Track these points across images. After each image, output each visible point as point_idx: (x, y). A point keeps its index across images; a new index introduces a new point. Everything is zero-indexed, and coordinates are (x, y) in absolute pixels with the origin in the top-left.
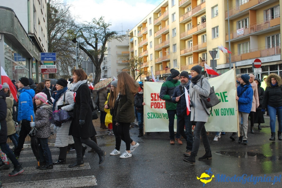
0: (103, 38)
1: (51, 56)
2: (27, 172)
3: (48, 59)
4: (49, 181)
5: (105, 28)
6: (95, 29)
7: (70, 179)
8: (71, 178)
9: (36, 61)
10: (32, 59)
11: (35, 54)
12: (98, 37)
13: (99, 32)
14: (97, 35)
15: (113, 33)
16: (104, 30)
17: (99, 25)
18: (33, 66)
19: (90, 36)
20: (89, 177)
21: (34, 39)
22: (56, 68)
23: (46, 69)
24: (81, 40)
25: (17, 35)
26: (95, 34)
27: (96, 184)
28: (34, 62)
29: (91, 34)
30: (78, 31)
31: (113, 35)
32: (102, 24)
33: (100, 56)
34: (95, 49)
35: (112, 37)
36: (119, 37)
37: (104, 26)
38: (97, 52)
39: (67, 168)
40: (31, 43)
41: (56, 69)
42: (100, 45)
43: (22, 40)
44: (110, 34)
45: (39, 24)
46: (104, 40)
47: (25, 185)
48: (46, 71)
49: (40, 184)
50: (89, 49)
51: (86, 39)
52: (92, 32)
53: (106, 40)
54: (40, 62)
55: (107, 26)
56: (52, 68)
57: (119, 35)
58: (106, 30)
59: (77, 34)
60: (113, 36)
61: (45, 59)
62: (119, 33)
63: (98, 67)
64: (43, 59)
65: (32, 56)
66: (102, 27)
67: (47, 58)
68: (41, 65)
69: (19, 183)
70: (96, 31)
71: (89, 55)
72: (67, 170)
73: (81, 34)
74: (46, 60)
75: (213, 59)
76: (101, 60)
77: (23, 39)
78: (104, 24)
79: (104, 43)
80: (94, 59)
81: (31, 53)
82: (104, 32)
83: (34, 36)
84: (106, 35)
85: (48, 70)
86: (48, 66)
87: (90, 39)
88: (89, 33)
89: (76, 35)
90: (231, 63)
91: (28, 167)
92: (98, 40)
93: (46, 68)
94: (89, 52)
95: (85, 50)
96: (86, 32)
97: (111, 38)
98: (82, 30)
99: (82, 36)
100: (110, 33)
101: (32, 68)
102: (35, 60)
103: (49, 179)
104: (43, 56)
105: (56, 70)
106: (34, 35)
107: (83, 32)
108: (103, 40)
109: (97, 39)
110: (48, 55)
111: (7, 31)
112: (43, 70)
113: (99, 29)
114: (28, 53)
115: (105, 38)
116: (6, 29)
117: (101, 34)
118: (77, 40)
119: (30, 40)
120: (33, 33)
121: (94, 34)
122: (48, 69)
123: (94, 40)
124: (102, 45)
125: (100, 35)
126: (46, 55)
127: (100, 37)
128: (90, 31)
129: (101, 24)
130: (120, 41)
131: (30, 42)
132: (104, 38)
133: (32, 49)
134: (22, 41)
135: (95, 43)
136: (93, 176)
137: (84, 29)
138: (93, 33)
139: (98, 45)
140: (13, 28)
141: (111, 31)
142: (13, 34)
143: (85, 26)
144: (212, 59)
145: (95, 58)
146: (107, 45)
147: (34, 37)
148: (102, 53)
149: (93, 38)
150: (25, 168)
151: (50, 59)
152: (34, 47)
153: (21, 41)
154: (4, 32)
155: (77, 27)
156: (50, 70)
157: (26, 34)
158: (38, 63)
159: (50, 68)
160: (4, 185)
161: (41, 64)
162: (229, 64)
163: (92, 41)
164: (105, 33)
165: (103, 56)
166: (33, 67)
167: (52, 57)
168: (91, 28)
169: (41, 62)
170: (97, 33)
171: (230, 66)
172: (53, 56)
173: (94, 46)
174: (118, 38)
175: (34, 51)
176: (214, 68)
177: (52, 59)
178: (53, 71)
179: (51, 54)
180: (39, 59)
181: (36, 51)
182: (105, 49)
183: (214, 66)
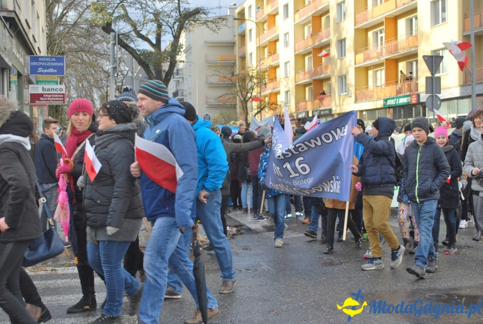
0: (175, 23)
1: (53, 64)
3: (46, 71)
9: (19, 75)
10: (10, 71)
11: (16, 58)
12: (163, 20)
13: (166, 10)
14: (161, 16)
15: (197, 11)
16: (177, 5)
18: (10, 86)
19: (145, 17)
21: (13, 24)
22: (64, 92)
23: (41, 95)
24: (122, 27)
26: (157, 14)
28: (14, 78)
29: (147, 13)
30: (116, 5)
31: (197, 17)
33: (166, 66)
34: (155, 49)
35: (195, 21)
36: (212, 22)
38: (159, 56)
40: (7, 34)
41: (63, 94)
42: (167, 41)
44: (190, 13)
46: (176, 27)
48: (41, 99)
50: (141, 48)
51: (134, 25)
52: (148, 9)
53: (181, 28)
54: (27, 77)
56: (55, 92)
57: (211, 16)
58: (180, 5)
59: (113, 12)
60: (198, 20)
61: (40, 70)
62: (211, 11)
64: (34, 70)
65: (10, 64)
67: (44, 67)
68: (31, 86)
71: (142, 63)
73: (122, 12)
74: (42, 73)
75: (432, 74)
76: (169, 74)
79: (176, 34)
80: (153, 72)
81: (8, 56)
82: (176, 8)
83: (13, 15)
84: (180, 15)
85: (47, 97)
86: (47, 87)
87: (143, 24)
88: (141, 12)
89: (111, 15)
90: (474, 84)
92: (163, 27)
93: (40, 91)
94: (141, 54)
95: (132, 52)
96: (134, 9)
97: (193, 23)
98: (125, 4)
99: (126, 17)
100: (191, 10)
101: (9, 92)
102: (16, 72)
104: (34, 64)
105: (64, 97)
106: (14, 13)
107: (127, 8)
108: (173, 27)
109: (160, 26)
110: (47, 61)
112: (35, 97)
115: (180, 22)
117: (169, 13)
118: (113, 27)
119: (5, 26)
120: (11, 8)
121: (154, 14)
122: (46, 94)
123: (153, 27)
124: (172, 39)
125: (168, 16)
126: (40, 61)
127: (167, 20)
128: (144, 6)
130: (214, 31)
131: (4, 31)
132: (177, 23)
133: (8, 46)
135: (155, 36)
138: (152, 11)
139: (162, 39)
141: (192, 7)
144: (429, 75)
145: (155, 70)
146: (183, 40)
147: (13, 19)
148: (171, 57)
149: (152, 21)
151: (51, 70)
152: (14, 41)
156: (50, 96)
158: (24, 79)
159: (50, 92)
161: (30, 82)
162: (470, 87)
163: (149, 30)
164: (180, 11)
165: (175, 66)
166: (10, 90)
167: (54, 67)
169: (30, 77)
170: (161, 10)
171: (472, 92)
172: (59, 64)
173: (154, 42)
174: (210, 24)
175: (15, 51)
176: (434, 96)
177: (56, 71)
178: (57, 99)
179: (54, 60)
180: (26, 72)
181: (19, 53)
182: (179, 49)
183: (434, 92)
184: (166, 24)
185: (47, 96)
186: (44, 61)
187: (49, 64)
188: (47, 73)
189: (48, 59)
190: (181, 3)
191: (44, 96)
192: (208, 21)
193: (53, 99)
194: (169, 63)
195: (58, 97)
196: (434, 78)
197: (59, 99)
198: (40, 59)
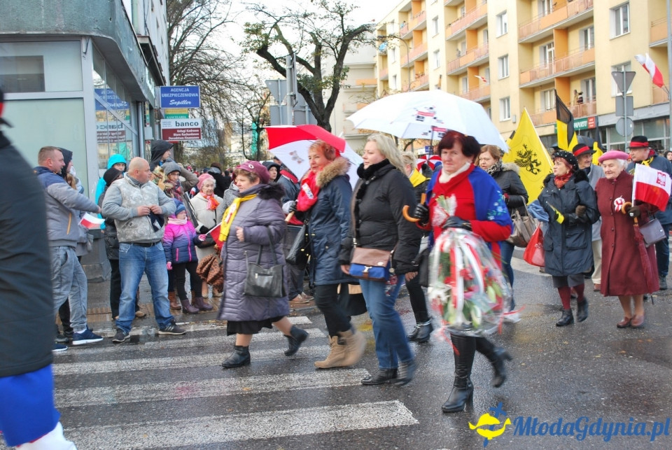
0: (338, 43)
1: (186, 95)
2: (217, 391)
3: (179, 103)
4: (290, 414)
5: (342, 16)
6: (315, 19)
7: (339, 409)
8: (343, 407)
9: (151, 108)
11: (148, 89)
12: (324, 40)
13: (325, 28)
14: (322, 36)
15: (364, 29)
16: (340, 23)
17: (327, 9)
18: (145, 121)
19: (302, 38)
20: (385, 402)
21: (148, 51)
22: (200, 126)
23: (175, 131)
25: (120, 41)
27: (416, 421)
28: (148, 112)
29: (305, 33)
30: (272, 25)
31: (362, 35)
32: (334, 6)
33: (327, 94)
34: (314, 73)
35: (360, 41)
37: (341, 12)
38: (319, 82)
39: (317, 383)
40: (143, 61)
41: (199, 129)
42: (328, 64)
43: (130, 52)
44: (355, 30)
45: (152, 10)
46: (339, 48)
47: (232, 423)
48: (175, 135)
49: (270, 421)
51: (290, 48)
52: (305, 27)
53: (345, 48)
54: (158, 110)
55: (348, 11)
56: (190, 127)
58: (344, 23)
59: (270, 34)
60: (363, 39)
61: (172, 102)
63: (325, 121)
64: (166, 103)
65: (146, 96)
66: (335, 15)
67: (177, 99)
68: (162, 120)
69: (215, 419)
70: (319, 24)
71: (302, 90)
72: (317, 385)
73: (277, 34)
74: (174, 106)
75: (623, 93)
76: (332, 102)
77: (131, 50)
78: (340, 5)
79: (339, 55)
82: (339, 26)
83: (147, 41)
84: (344, 33)
85: (181, 133)
86: (180, 121)
87: (301, 46)
88: (299, 32)
89: (267, 36)
91: (214, 381)
92: (324, 48)
93: (173, 126)
94: (302, 79)
98: (278, 24)
99: (280, 37)
100: (355, 28)
101: (145, 128)
102: (147, 106)
103: (286, 408)
104: (166, 95)
105: (199, 132)
106: (148, 39)
107: (281, 29)
108: (336, 48)
109: (319, 47)
110: (180, 92)
111: (99, 31)
112: (168, 133)
113: (327, 20)
114: (138, 87)
115: (344, 41)
116: (96, 26)
118: (271, 50)
119: (141, 54)
120: (143, 34)
121: (312, 34)
122: (180, 129)
123: (313, 47)
124: (335, 62)
125: (330, 35)
126: (172, 92)
127: (328, 39)
128: (302, 24)
129: (331, 6)
131: (140, 59)
133: (144, 76)
134: (129, 57)
135: (313, 58)
136: (397, 402)
137: (287, 19)
138: (311, 30)
139: (322, 62)
140: (114, 23)
141: (356, 25)
142: (115, 38)
143: (288, 12)
144: (621, 94)
145: (315, 97)
146: (348, 59)
147: (148, 45)
148: (335, 82)
149: (311, 42)
150: (207, 381)
151: (185, 102)
152: (147, 70)
153: (126, 56)
154: (94, 34)
155: (270, 15)
156: (184, 131)
157: (134, 38)
158: (155, 113)
159: (184, 127)
160: (178, 423)
161: (160, 117)
162: (668, 106)
163: (307, 52)
164: (343, 30)
165: (338, 92)
166: (145, 126)
167: (188, 99)
168: (305, 16)
169: (161, 110)
170: (321, 29)
172: (193, 95)
173: (313, 65)
175: (148, 82)
176: (626, 119)
177: (190, 103)
178: (192, 134)
179: (188, 90)
180: (156, 105)
181: (150, 83)
182: (345, 73)
183: (625, 114)
184: (327, 45)
185: (181, 131)
186: (176, 92)
187: (182, 95)
188: (180, 106)
189: (181, 90)
190: (344, 20)
191: (178, 131)
192: (375, 39)
193: (187, 134)
194: (332, 89)
195: (193, 133)
196: (625, 97)
197: (194, 134)
198: (172, 90)
